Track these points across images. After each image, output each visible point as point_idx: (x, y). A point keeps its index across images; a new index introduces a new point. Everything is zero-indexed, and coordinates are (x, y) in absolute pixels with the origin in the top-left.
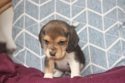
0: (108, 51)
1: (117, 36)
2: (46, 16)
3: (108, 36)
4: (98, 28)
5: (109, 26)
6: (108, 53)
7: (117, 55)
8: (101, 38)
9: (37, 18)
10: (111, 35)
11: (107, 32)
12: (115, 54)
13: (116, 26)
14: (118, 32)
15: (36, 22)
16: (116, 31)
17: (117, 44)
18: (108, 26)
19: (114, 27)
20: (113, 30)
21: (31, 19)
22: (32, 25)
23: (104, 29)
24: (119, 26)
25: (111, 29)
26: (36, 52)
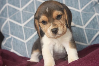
0: (86, 28)
1: (93, 13)
2: (26, 3)
3: (85, 14)
4: (75, 7)
5: (85, 5)
6: (85, 29)
7: (95, 29)
8: (78, 17)
9: (19, 7)
10: (88, 13)
11: (83, 11)
12: (92, 29)
13: (92, 3)
14: (93, 9)
15: (18, 11)
16: (91, 8)
17: (93, 20)
18: (84, 5)
19: (90, 5)
20: (89, 8)
21: (13, 8)
22: (15, 14)
23: (80, 8)
24: (94, 3)
25: (87, 7)
26: (20, 38)
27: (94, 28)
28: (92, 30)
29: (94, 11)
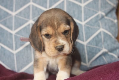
0: (87, 44)
1: (98, 28)
2: (21, 6)
3: (88, 28)
4: (78, 19)
5: (90, 17)
6: (87, 46)
7: (97, 47)
9: (12, 10)
10: (92, 27)
11: (86, 24)
12: (95, 46)
13: (97, 16)
14: (99, 23)
15: (10, 15)
16: (96, 21)
17: (97, 36)
18: (88, 17)
19: (95, 17)
20: (94, 21)
22: (6, 18)
23: (83, 20)
24: (100, 16)
25: (91, 20)
26: (9, 47)
27: (97, 45)
28: (95, 48)
29: (99, 26)
